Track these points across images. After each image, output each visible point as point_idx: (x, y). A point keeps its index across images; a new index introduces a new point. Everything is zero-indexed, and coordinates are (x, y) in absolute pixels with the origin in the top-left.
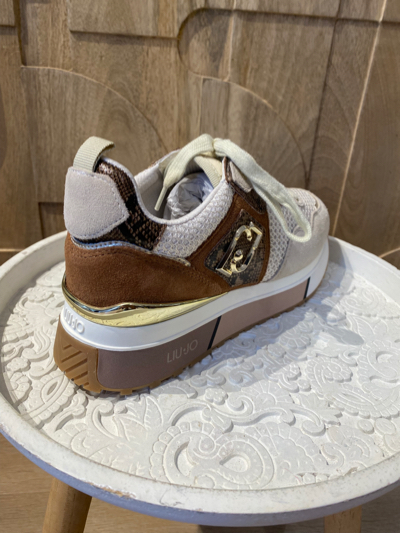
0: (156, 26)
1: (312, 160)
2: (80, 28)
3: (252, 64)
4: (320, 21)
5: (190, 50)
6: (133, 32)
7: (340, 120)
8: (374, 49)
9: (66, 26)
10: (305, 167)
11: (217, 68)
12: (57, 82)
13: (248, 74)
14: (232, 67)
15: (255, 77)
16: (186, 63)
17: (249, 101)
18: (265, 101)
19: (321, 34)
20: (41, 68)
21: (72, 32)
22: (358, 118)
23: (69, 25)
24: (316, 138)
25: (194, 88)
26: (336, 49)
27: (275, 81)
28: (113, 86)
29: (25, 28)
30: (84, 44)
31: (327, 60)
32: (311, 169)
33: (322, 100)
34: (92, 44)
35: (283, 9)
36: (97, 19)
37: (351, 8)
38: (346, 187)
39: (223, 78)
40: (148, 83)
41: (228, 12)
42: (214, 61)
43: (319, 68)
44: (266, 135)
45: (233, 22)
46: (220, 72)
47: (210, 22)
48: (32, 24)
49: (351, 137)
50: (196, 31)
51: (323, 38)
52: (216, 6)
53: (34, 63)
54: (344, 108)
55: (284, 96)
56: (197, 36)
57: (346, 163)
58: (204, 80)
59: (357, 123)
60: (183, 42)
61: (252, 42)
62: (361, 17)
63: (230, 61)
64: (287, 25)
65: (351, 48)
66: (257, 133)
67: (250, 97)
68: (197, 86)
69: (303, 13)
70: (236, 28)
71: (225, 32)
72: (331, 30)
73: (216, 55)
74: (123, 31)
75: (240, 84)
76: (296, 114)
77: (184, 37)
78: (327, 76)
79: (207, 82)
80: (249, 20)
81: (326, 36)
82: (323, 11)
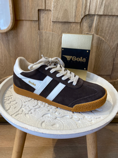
0: (75, 19)
1: (115, 55)
2: (55, 21)
3: (100, 29)
6: (69, 21)
9: (51, 20)
10: (113, 57)
11: (90, 30)
12: (47, 35)
13: (99, 32)
14: (95, 30)
15: (101, 32)
16: (82, 29)
18: (103, 39)
21: (52, 22)
24: (117, 49)
27: (106, 33)
32: (115, 57)
34: (57, 25)
35: (110, 14)
36: (59, 18)
39: (92, 33)
41: (94, 15)
44: (103, 48)
47: (89, 18)
48: (42, 20)
50: (85, 20)
52: (91, 14)
55: (109, 37)
58: (87, 33)
60: (82, 24)
61: (100, 23)
63: (94, 28)
64: (111, 18)
67: (99, 38)
70: (96, 19)
71: (93, 20)
73: (90, 27)
74: (66, 21)
75: (97, 34)
76: (112, 42)
80: (100, 17)
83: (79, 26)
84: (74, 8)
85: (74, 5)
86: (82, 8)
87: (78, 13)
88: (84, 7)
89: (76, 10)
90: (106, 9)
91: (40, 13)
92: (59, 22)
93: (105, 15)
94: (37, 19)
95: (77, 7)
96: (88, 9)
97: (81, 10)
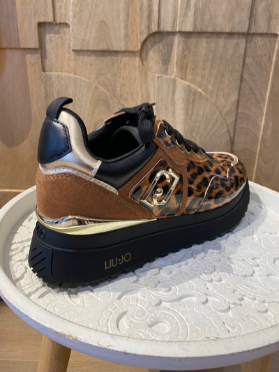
0: (126, 44)
1: (235, 129)
2: (78, 48)
3: (190, 66)
4: (236, 36)
5: (149, 59)
6: (111, 49)
7: (253, 101)
8: (275, 52)
9: (70, 47)
10: (230, 134)
11: (167, 69)
12: (63, 82)
13: (188, 73)
14: (177, 67)
15: (192, 74)
16: (146, 67)
17: (189, 91)
18: (200, 90)
19: (237, 44)
20: (54, 73)
21: (74, 51)
22: (267, 99)
23: (71, 47)
24: (237, 114)
25: (152, 83)
26: (248, 53)
27: (207, 76)
28: (99, 83)
29: (45, 49)
30: (80, 58)
31: (242, 61)
32: (234, 135)
33: (240, 88)
34: (86, 57)
35: (210, 29)
36: (89, 42)
37: (258, 26)
38: (261, 148)
39: (171, 75)
40: (121, 80)
41: (173, 33)
42: (165, 64)
43: (237, 66)
44: (201, 113)
45: (177, 39)
46: (169, 71)
47: (161, 40)
48: (49, 47)
49: (262, 113)
50: (152, 46)
51: (239, 47)
52: (165, 30)
53: (50, 71)
54: (256, 93)
55: (213, 86)
56: (153, 49)
57: (260, 131)
58: (158, 77)
59: (266, 103)
60: (144, 54)
61: (189, 51)
62: (265, 32)
63: (175, 64)
64: (213, 39)
65: (259, 52)
66: (195, 111)
67: (189, 87)
68: (154, 81)
69: (224, 31)
70: (179, 43)
71: (172, 46)
72: (244, 41)
73: (166, 61)
74: (105, 48)
75: (182, 79)
76: (222, 98)
77: (144, 50)
78: (242, 71)
79: (160, 79)
80: (187, 37)
81: (241, 45)
82: (237, 29)
83: (138, 59)
84: (122, 16)
85: (121, 9)
86: (141, 16)
87: (132, 28)
88: (145, 14)
89: (128, 21)
90: (199, 19)
92: (88, 51)
93: (199, 33)
95: (128, 15)
96: (156, 20)
97: (138, 20)
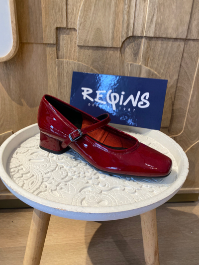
0: (112, 43)
1: (175, 96)
2: (82, 45)
3: (151, 58)
4: (179, 40)
5: (126, 53)
6: (103, 46)
9: (76, 44)
10: (172, 99)
11: (136, 59)
12: (70, 66)
13: (149, 61)
14: (142, 58)
15: (152, 63)
16: (124, 57)
17: (149, 73)
18: (156, 72)
19: (179, 45)
20: (65, 60)
21: (78, 46)
22: (194, 79)
24: (177, 87)
25: (127, 68)
27: (160, 64)
28: (93, 67)
29: (59, 45)
30: (82, 51)
32: (174, 100)
33: (180, 71)
34: (86, 51)
35: (164, 36)
36: (89, 41)
38: (189, 107)
39: (139, 63)
40: (107, 66)
41: (141, 37)
42: (135, 56)
43: (178, 58)
45: (143, 41)
46: (137, 61)
47: (134, 41)
48: (62, 43)
49: (191, 86)
50: (128, 45)
52: (137, 35)
53: (61, 58)
55: (163, 70)
56: (128, 46)
57: (189, 97)
58: (131, 64)
59: (194, 81)
60: (123, 49)
61: (151, 49)
63: (141, 56)
64: (165, 42)
67: (150, 71)
69: (172, 37)
70: (145, 43)
71: (140, 45)
73: (136, 54)
74: (99, 45)
75: (145, 65)
80: (150, 40)
81: (181, 46)
82: (180, 36)
83: (119, 53)
84: (111, 26)
85: (111, 21)
86: (123, 26)
87: (117, 33)
88: (125, 25)
89: (114, 29)
90: (158, 29)
91: (58, 33)
92: (88, 46)
93: (157, 38)
94: (55, 42)
95: (114, 25)
96: (132, 29)
97: (121, 29)
